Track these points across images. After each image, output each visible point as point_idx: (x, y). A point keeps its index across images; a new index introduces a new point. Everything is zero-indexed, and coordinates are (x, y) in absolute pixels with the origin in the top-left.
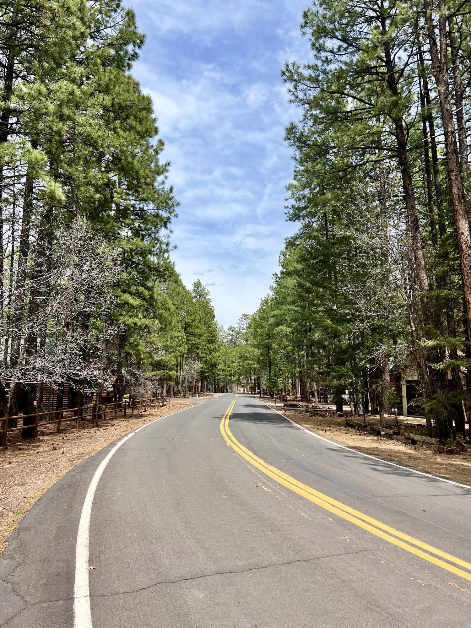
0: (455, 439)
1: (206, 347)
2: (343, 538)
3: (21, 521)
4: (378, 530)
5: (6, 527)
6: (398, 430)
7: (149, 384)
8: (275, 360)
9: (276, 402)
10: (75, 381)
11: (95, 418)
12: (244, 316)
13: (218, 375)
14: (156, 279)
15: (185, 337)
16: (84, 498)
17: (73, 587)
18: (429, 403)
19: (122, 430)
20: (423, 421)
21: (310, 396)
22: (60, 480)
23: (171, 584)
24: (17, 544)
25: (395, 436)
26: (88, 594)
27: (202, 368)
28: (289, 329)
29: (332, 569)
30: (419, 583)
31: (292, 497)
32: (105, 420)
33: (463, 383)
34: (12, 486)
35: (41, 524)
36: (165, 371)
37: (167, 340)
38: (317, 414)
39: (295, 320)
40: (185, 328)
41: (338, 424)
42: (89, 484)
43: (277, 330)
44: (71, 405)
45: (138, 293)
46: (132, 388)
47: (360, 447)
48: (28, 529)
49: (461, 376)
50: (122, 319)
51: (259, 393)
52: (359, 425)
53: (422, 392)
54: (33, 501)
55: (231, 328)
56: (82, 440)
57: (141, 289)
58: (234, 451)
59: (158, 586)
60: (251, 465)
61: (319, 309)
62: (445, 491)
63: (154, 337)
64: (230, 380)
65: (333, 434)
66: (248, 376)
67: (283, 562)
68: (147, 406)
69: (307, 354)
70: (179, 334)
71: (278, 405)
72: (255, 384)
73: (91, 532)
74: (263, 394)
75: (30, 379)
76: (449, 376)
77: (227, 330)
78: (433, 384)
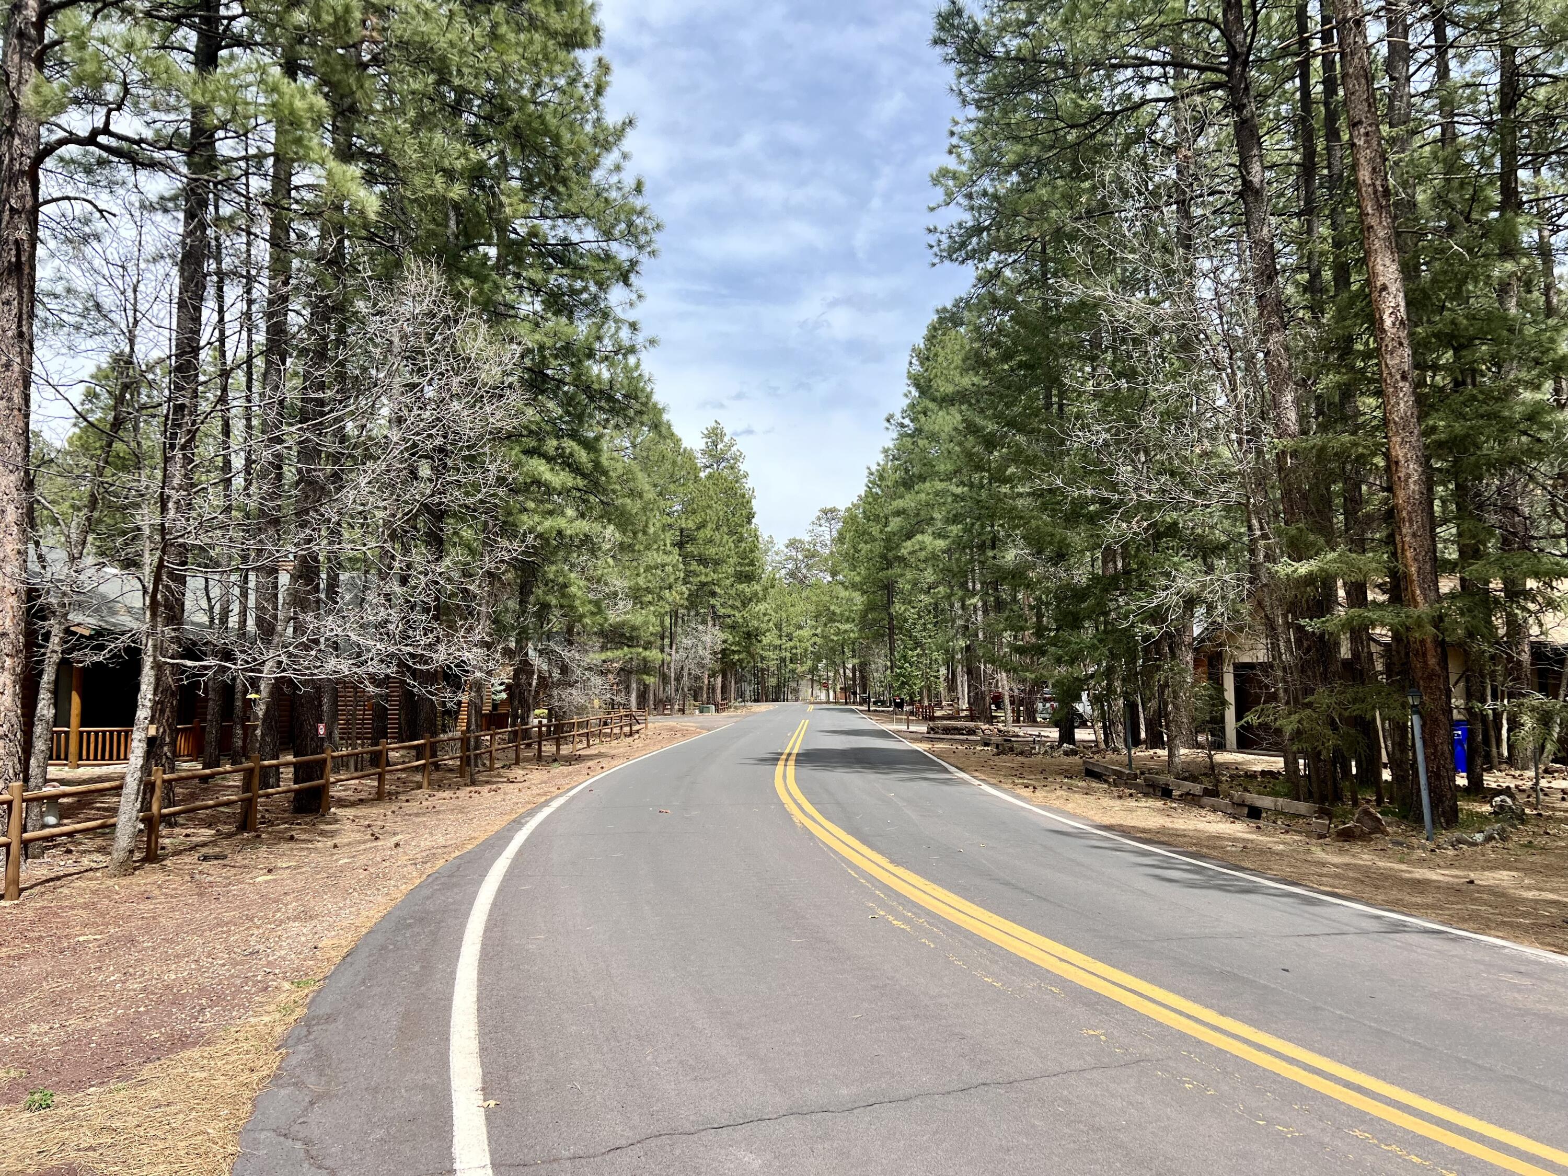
0: (1356, 803)
1: (733, 592)
2: (1091, 1032)
3: (313, 1001)
4: (1173, 1015)
5: (277, 1016)
6: (1216, 786)
7: (597, 680)
8: (906, 620)
9: (908, 722)
10: (415, 674)
11: (469, 764)
12: (825, 512)
13: (763, 658)
14: (607, 420)
15: (681, 566)
16: (459, 948)
17: (451, 1147)
18: (1295, 717)
19: (535, 791)
20: (1277, 763)
21: (993, 707)
22: (396, 908)
23: (684, 1137)
24: (308, 1052)
25: (1206, 800)
26: (487, 1160)
27: (725, 642)
28: (941, 544)
29: (1068, 1102)
30: (1279, 1133)
31: (961, 942)
32: (491, 769)
33: (1379, 667)
34: (282, 922)
35: (360, 1006)
36: (633, 650)
37: (638, 575)
38: (1012, 749)
39: (955, 519)
40: (680, 545)
41: (1068, 774)
42: (467, 915)
43: (908, 547)
44: (408, 732)
45: (561, 456)
46: (555, 692)
47: (1121, 826)
48: (330, 1018)
49: (1373, 650)
50: (526, 521)
51: (864, 701)
52: (1119, 774)
53: (1277, 689)
54: (336, 956)
55: (793, 544)
56: (441, 817)
57: (569, 445)
58: (812, 836)
59: (653, 1143)
60: (856, 868)
61: (1020, 490)
62: (1335, 924)
63: (605, 566)
64: (793, 671)
65: (1054, 796)
66: (838, 661)
67: (947, 1088)
68: (593, 734)
69: (985, 604)
70: (667, 559)
71: (913, 728)
72: (854, 679)
73: (482, 1024)
74: (875, 703)
75: (309, 668)
76: (1345, 652)
77: (783, 548)
78: (1303, 671)
